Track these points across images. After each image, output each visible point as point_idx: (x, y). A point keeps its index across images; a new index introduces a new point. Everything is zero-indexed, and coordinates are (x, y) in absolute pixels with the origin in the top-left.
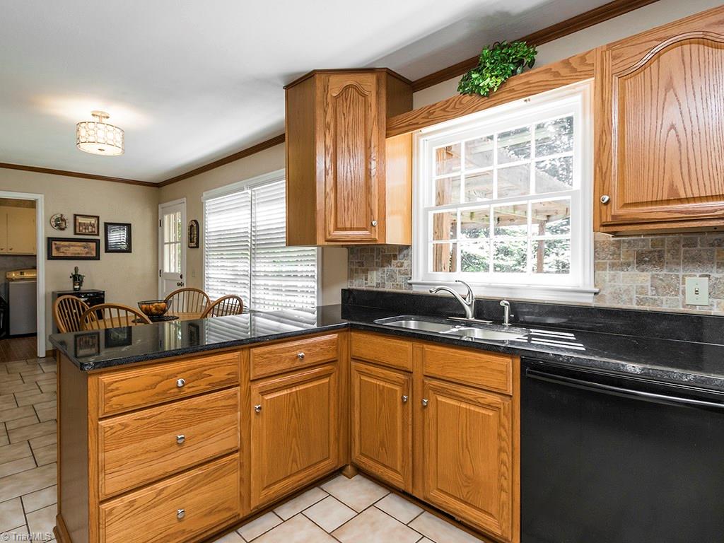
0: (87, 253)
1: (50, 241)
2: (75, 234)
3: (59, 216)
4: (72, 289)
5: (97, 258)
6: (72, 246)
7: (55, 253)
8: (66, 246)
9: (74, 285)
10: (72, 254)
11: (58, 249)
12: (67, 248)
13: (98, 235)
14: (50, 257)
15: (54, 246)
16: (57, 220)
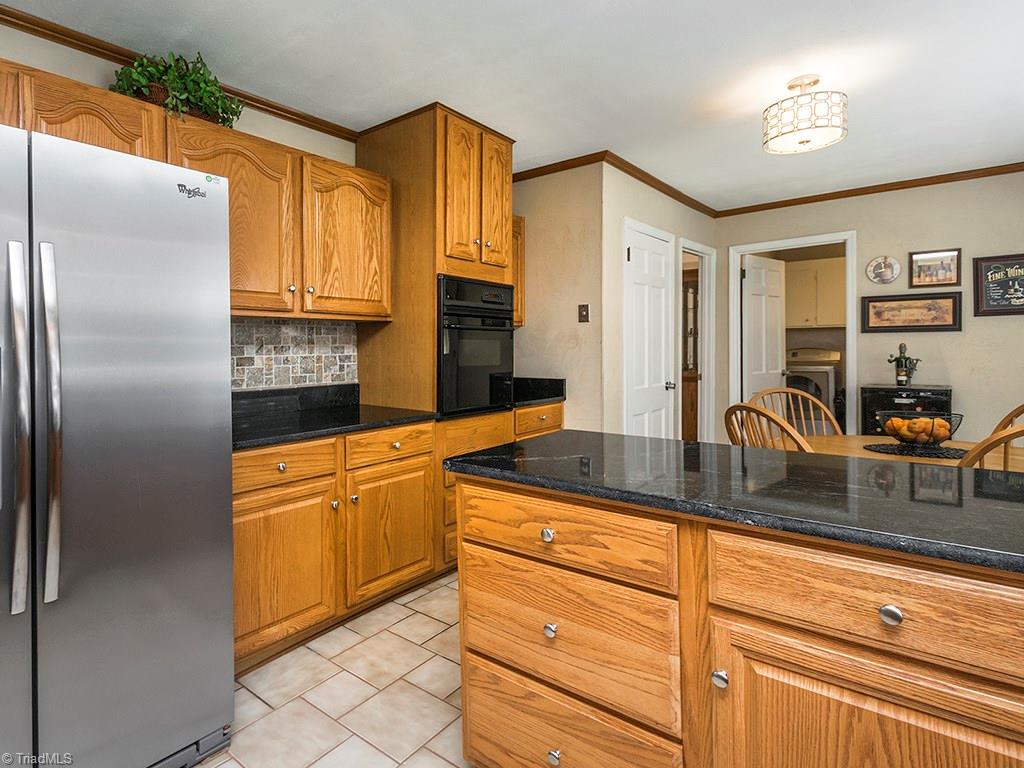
0: (935, 318)
1: (866, 301)
2: (911, 286)
3: (880, 260)
4: (895, 382)
5: (956, 326)
6: (905, 308)
7: (873, 322)
8: (893, 309)
9: (898, 375)
10: (905, 321)
11: (879, 314)
12: (896, 312)
13: (958, 283)
14: (865, 328)
15: (872, 312)
16: (878, 266)
